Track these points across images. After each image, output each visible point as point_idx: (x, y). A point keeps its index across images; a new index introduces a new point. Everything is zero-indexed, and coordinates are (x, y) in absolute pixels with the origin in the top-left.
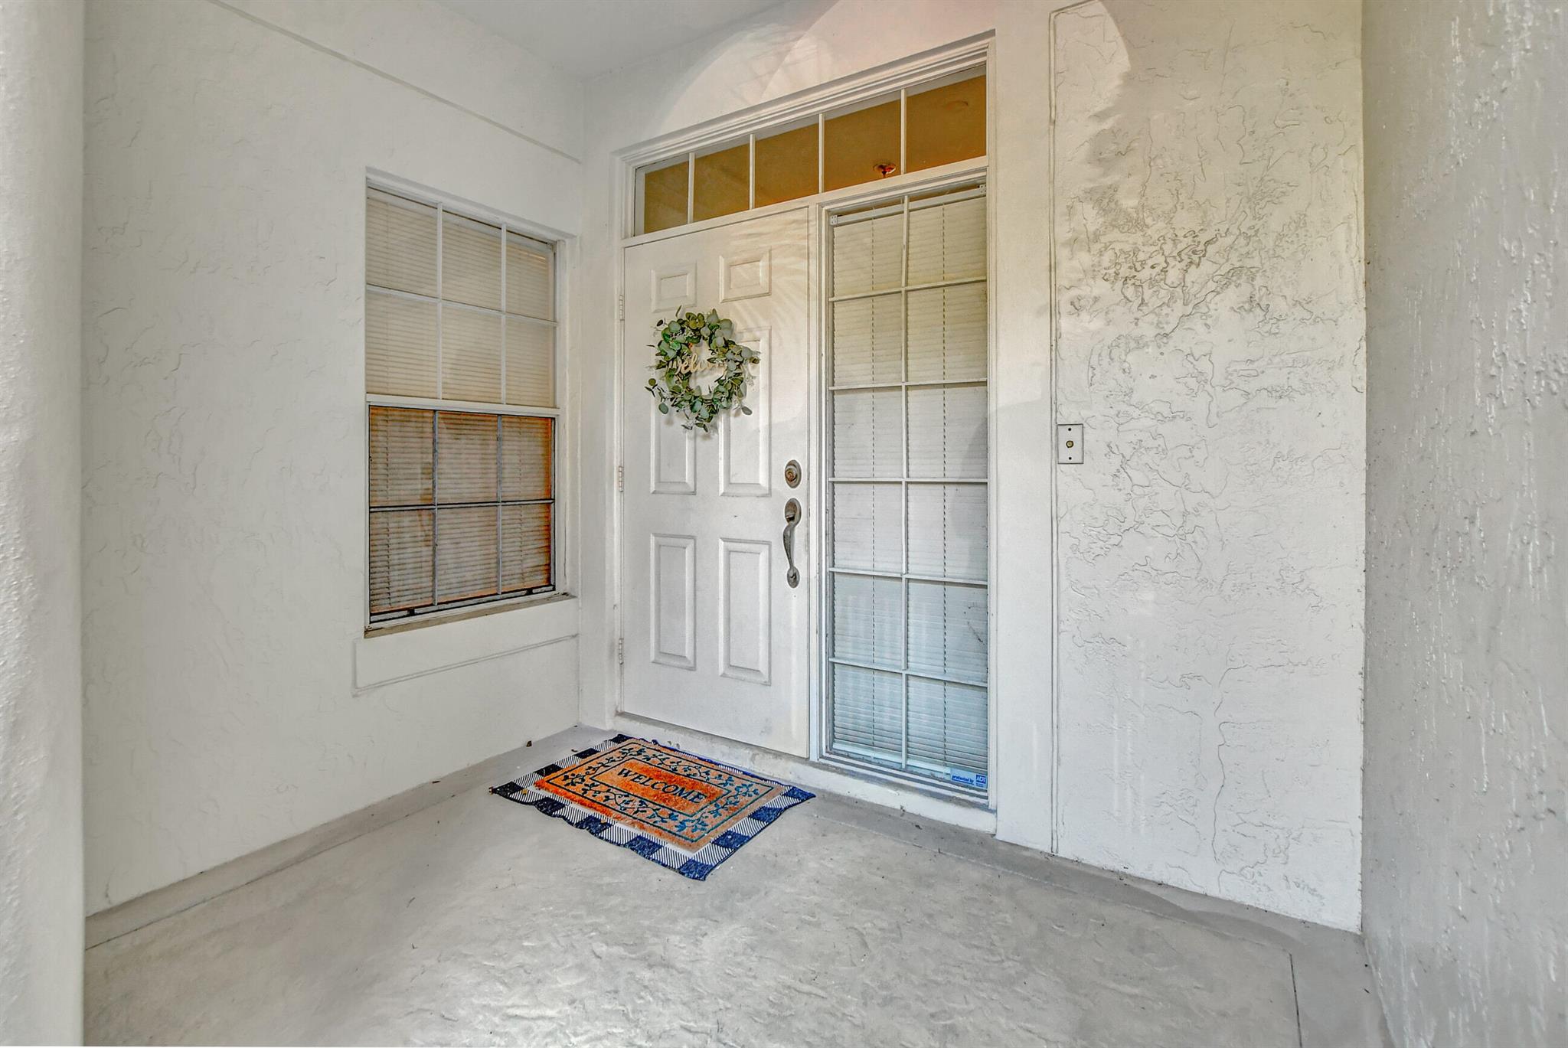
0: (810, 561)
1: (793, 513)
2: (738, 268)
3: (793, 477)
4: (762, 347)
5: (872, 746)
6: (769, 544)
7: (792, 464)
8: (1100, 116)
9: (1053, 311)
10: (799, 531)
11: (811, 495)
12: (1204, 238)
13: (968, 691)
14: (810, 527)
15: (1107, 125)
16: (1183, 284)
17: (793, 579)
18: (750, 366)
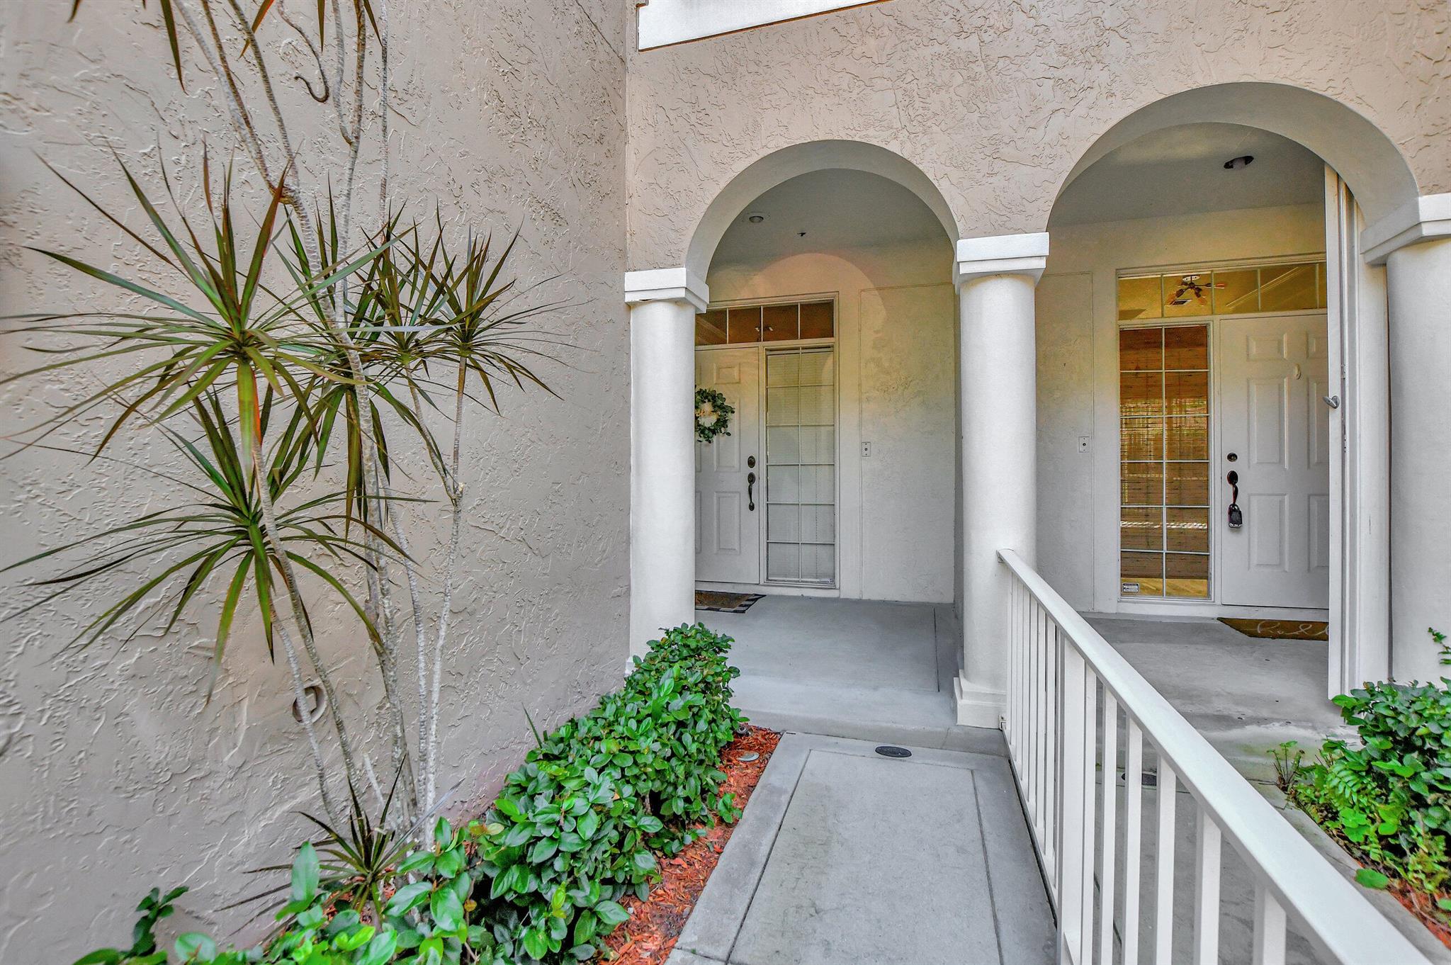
0: (760, 498)
1: (751, 478)
2: (724, 370)
3: (751, 462)
4: (736, 407)
5: (786, 576)
6: (739, 493)
7: (751, 457)
8: (877, 332)
9: (860, 400)
10: (754, 486)
11: (760, 470)
12: (909, 379)
13: (828, 547)
14: (760, 485)
15: (879, 335)
16: (903, 394)
17: (752, 507)
18: (730, 414)
